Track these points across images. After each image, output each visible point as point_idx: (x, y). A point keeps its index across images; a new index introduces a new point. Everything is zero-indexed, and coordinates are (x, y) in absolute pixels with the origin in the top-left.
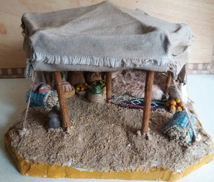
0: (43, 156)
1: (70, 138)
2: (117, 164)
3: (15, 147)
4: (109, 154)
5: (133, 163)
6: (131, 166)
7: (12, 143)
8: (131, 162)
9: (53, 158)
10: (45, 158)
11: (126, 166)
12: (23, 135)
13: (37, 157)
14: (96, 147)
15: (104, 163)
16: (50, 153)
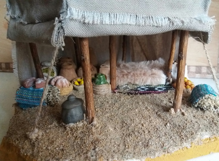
0: (76, 156)
1: (99, 129)
2: (169, 145)
3: (29, 154)
4: (154, 138)
5: (185, 140)
6: (185, 143)
7: (22, 151)
8: (183, 139)
9: (92, 156)
10: (81, 158)
11: (180, 144)
12: (35, 138)
13: (69, 159)
14: (134, 133)
15: (155, 147)
16: (84, 151)
